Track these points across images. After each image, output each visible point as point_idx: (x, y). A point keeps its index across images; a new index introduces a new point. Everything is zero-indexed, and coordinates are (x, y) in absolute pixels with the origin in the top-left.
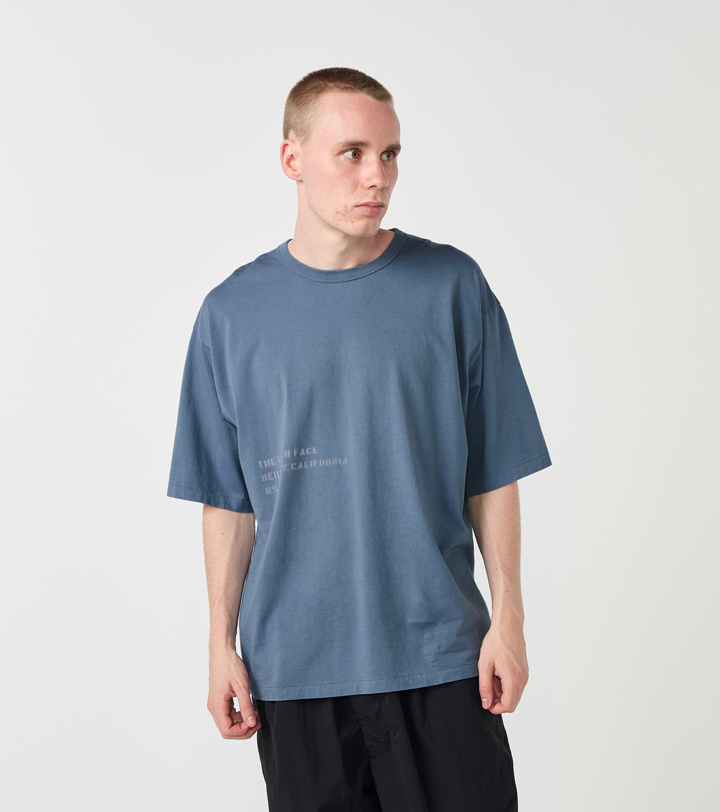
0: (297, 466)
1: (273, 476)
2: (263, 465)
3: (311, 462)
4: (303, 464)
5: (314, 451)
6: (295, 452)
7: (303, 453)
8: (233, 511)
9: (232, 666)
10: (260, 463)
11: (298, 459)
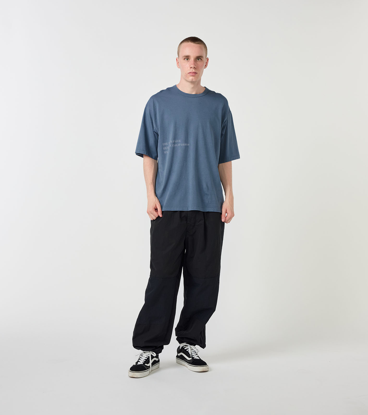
0: (174, 145)
1: (167, 148)
2: (164, 144)
3: (178, 144)
4: (176, 145)
5: (180, 141)
6: (174, 141)
7: (176, 141)
8: (153, 158)
9: (156, 200)
10: (163, 144)
11: (174, 143)
